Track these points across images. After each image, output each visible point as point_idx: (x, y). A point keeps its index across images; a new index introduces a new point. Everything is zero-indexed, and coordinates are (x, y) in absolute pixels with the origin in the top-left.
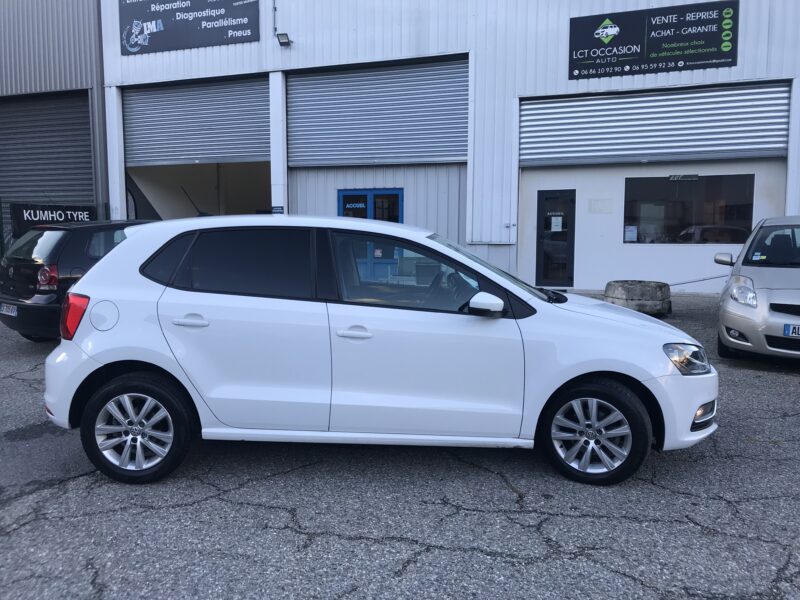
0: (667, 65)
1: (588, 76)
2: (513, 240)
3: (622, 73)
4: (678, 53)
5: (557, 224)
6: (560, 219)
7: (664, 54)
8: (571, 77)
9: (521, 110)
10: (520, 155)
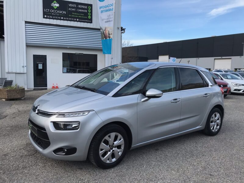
0: (74, 19)
1: (50, 18)
2: (25, 72)
3: (61, 19)
4: (77, 16)
5: (40, 67)
6: (42, 65)
7: (73, 16)
8: (44, 17)
9: (25, 25)
10: (26, 41)
